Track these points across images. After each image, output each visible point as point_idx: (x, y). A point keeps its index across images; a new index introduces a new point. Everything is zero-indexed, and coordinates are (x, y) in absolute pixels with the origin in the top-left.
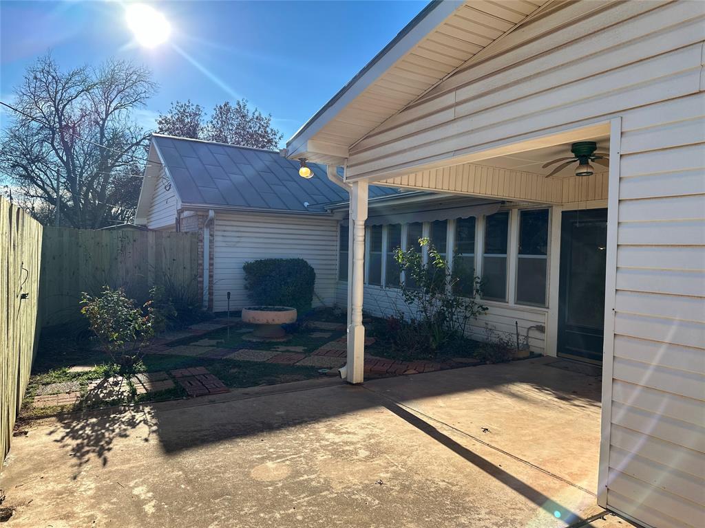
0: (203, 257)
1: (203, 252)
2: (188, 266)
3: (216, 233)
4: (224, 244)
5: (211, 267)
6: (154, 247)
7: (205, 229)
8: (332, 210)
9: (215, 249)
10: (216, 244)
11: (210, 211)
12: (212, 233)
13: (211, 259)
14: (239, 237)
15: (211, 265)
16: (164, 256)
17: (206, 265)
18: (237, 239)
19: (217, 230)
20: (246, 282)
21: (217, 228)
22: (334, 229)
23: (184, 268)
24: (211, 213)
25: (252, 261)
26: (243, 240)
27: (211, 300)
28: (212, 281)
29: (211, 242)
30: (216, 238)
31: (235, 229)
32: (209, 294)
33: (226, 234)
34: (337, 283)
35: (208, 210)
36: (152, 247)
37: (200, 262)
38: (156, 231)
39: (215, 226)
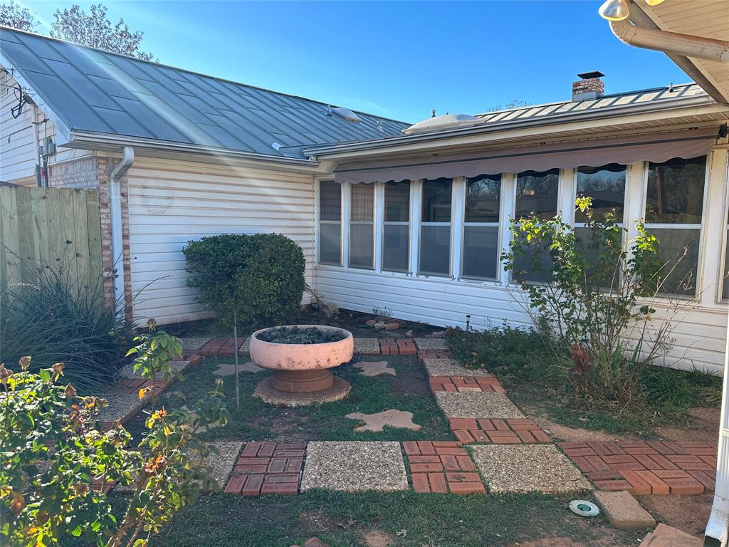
0: (111, 233)
1: (110, 226)
2: (84, 252)
3: (131, 191)
4: (144, 211)
5: (126, 252)
6: (16, 217)
7: (112, 183)
8: (317, 156)
9: (131, 220)
10: (131, 210)
11: (127, 149)
12: (124, 190)
13: (125, 237)
14: (169, 198)
15: (126, 247)
16: (36, 236)
17: (118, 249)
18: (167, 202)
19: (131, 186)
20: (189, 275)
21: (131, 181)
22: (309, 187)
23: (77, 255)
24: (129, 153)
25: (197, 239)
26: (176, 203)
27: (129, 310)
28: (129, 275)
29: (124, 206)
30: (131, 200)
31: (163, 184)
32: (126, 298)
33: (147, 192)
34: (316, 269)
35: (123, 147)
36: (11, 218)
37: (106, 243)
38: (16, 186)
39: (129, 179)
